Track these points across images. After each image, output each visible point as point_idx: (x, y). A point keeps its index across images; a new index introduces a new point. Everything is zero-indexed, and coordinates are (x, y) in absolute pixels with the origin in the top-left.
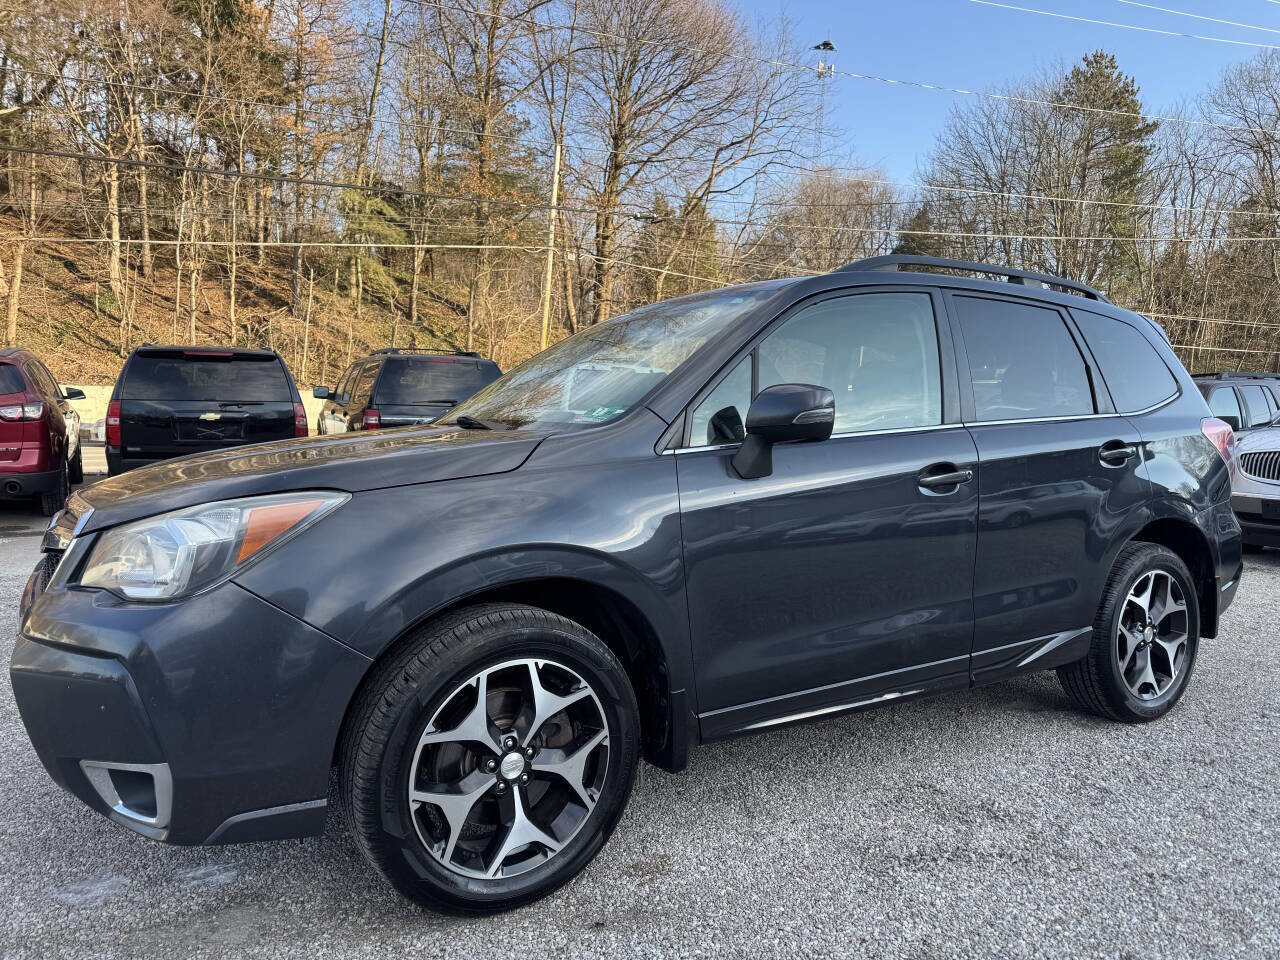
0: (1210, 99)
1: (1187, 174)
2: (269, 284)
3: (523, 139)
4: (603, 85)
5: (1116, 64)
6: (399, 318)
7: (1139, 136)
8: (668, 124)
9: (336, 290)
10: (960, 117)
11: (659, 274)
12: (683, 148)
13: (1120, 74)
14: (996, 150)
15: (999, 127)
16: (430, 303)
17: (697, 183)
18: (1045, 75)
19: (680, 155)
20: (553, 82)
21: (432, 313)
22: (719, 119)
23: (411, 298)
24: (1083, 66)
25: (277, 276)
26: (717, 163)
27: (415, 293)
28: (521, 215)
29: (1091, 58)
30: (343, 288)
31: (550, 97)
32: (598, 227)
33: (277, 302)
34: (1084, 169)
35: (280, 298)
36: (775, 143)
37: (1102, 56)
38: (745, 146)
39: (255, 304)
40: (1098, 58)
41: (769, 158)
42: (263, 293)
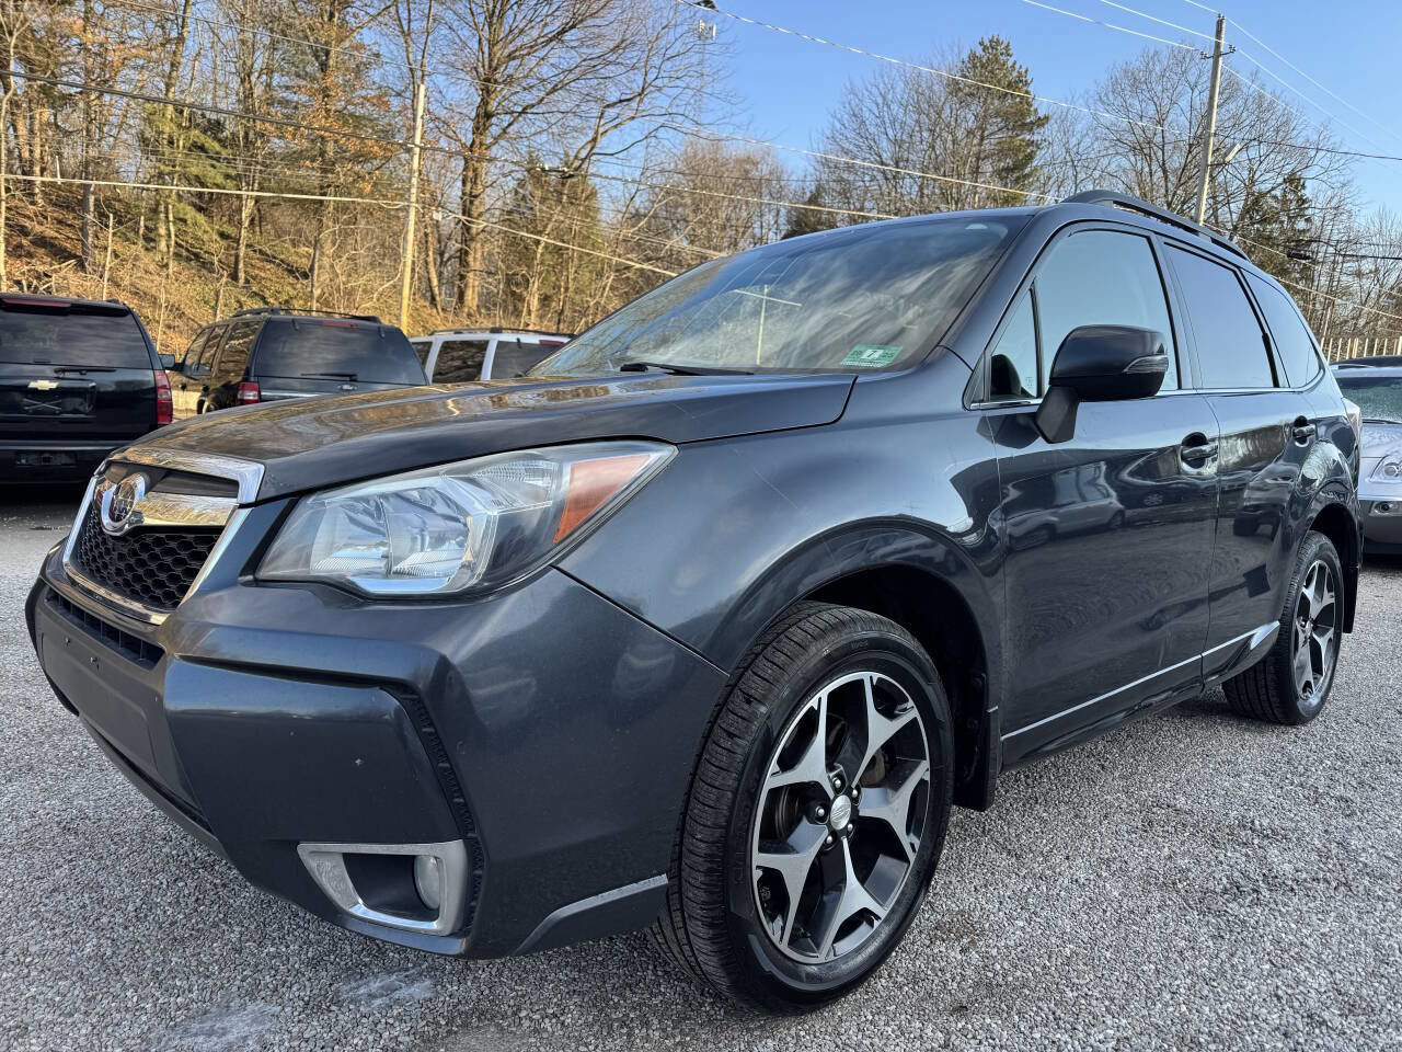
0: (1097, 97)
1: (1071, 173)
2: (49, 231)
3: (375, 75)
4: (470, 19)
5: (1010, 52)
6: (224, 280)
7: (1031, 130)
8: (546, 71)
9: (141, 242)
10: (856, 95)
11: (537, 243)
12: (565, 101)
13: (1015, 63)
14: (890, 132)
15: (895, 107)
16: (260, 264)
17: (578, 143)
18: (943, 56)
19: (563, 108)
20: (409, 10)
21: (263, 275)
22: (604, 72)
23: (237, 256)
24: (979, 51)
25: (60, 222)
26: (602, 122)
27: (242, 251)
28: (376, 163)
29: (987, 43)
30: (150, 239)
31: (406, 28)
32: (464, 183)
33: (61, 254)
34: (978, 159)
35: (65, 250)
36: (666, 105)
37: (998, 42)
38: (634, 104)
39: (30, 255)
40: (994, 43)
41: (661, 120)
42: (41, 242)
